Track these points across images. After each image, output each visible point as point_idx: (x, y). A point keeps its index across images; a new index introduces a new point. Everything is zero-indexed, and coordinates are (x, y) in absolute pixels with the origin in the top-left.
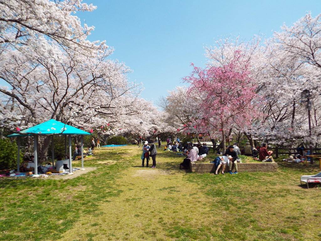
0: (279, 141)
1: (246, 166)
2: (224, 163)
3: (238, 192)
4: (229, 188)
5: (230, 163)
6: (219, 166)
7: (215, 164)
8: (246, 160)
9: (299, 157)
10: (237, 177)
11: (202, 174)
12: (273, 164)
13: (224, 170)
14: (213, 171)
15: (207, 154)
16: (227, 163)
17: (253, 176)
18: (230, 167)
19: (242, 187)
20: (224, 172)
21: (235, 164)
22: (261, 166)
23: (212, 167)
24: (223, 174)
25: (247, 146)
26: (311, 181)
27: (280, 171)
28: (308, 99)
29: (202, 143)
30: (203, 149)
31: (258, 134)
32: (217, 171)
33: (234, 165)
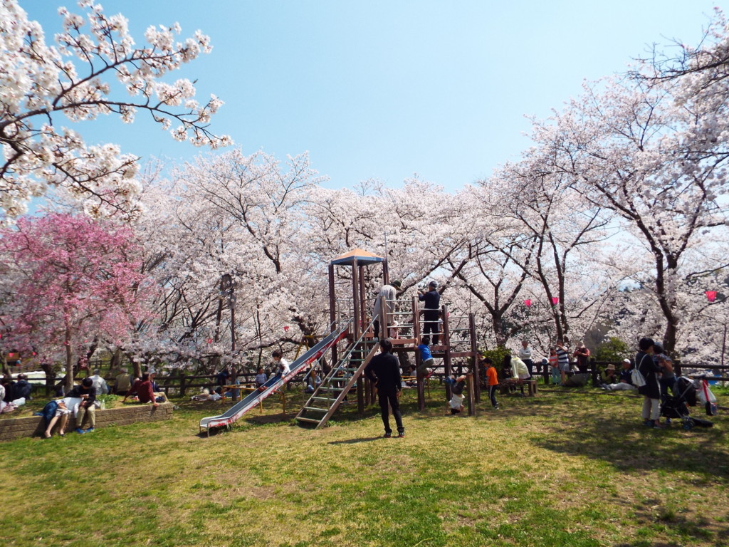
0: (182, 364)
1: (113, 415)
2: (66, 412)
3: (87, 460)
4: (70, 457)
5: (79, 412)
6: (54, 420)
7: (45, 418)
8: (115, 402)
9: (219, 391)
10: (92, 437)
11: (10, 443)
12: (165, 405)
13: (64, 426)
14: (40, 433)
15: (27, 398)
16: (73, 412)
17: (125, 432)
18: (80, 419)
19: (97, 450)
20: (64, 432)
21: (90, 412)
22: (143, 411)
23: (37, 424)
24: (62, 435)
25: (122, 375)
26: (213, 424)
27: (177, 418)
28: (231, 289)
29: (14, 375)
30: (17, 388)
31: (144, 350)
32: (48, 432)
33: (87, 415)
